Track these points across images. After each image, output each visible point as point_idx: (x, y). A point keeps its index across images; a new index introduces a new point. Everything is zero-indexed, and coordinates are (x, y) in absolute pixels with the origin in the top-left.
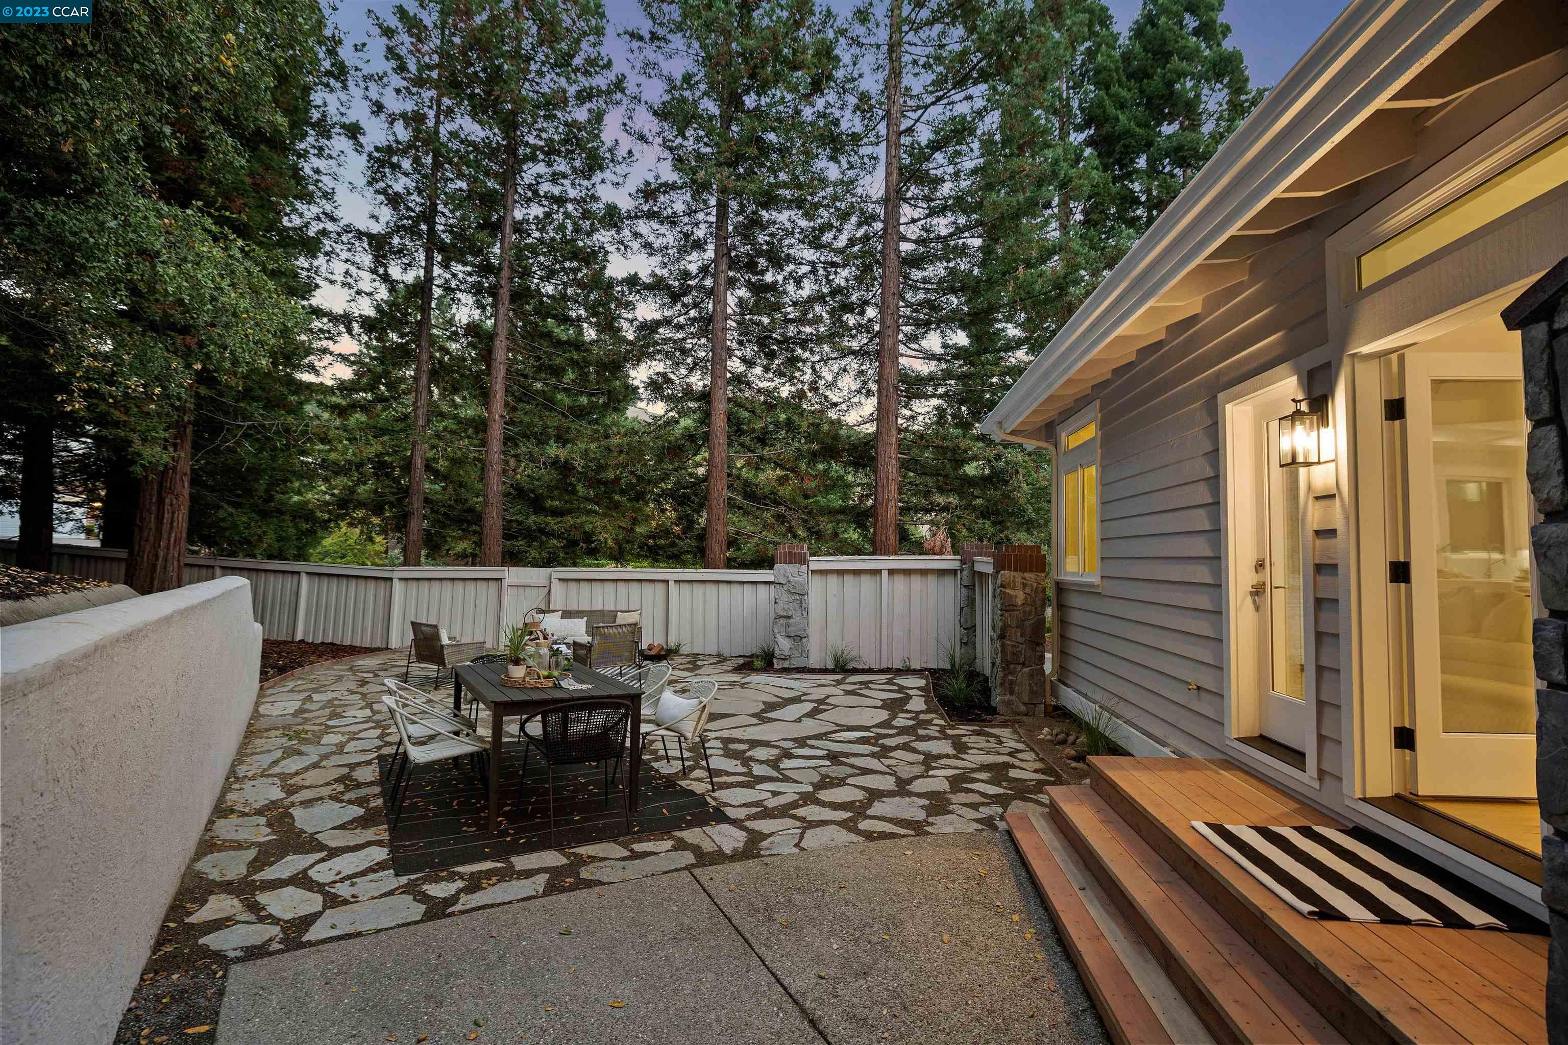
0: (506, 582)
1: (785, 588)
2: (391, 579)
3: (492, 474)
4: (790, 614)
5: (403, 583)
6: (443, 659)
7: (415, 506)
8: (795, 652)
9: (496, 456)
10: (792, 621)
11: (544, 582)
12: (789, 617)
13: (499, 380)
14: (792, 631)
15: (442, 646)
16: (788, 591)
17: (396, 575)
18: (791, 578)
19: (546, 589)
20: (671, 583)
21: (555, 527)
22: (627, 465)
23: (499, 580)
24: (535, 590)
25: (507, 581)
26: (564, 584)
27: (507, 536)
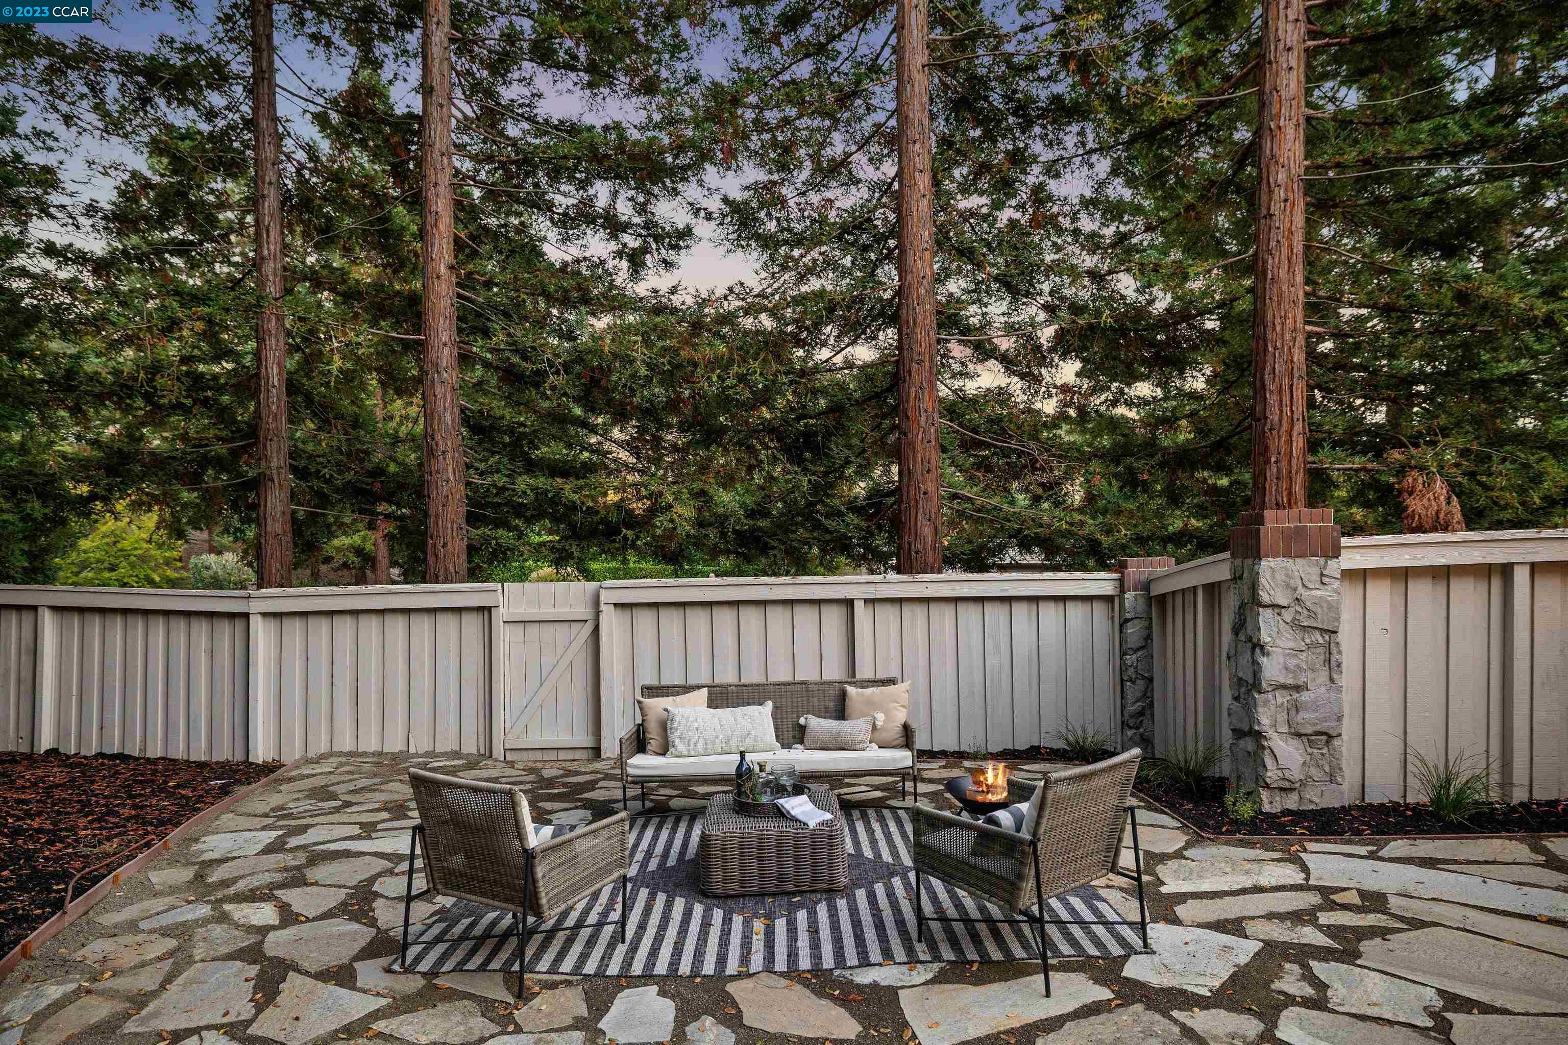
0: (499, 615)
1: (1288, 616)
2: (246, 616)
3: (439, 390)
4: (1302, 680)
5: (272, 624)
6: (535, 895)
7: (274, 463)
8: (1313, 771)
9: (446, 351)
10: (1305, 696)
11: (583, 611)
12: (1298, 688)
13: (442, 189)
14: (1307, 719)
15: (529, 856)
16: (1296, 625)
17: (255, 607)
18: (1305, 594)
19: (589, 628)
20: (859, 606)
21: (576, 497)
22: (731, 362)
23: (486, 611)
24: (563, 629)
25: (503, 612)
26: (626, 615)
27: (472, 519)
